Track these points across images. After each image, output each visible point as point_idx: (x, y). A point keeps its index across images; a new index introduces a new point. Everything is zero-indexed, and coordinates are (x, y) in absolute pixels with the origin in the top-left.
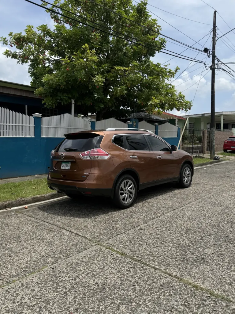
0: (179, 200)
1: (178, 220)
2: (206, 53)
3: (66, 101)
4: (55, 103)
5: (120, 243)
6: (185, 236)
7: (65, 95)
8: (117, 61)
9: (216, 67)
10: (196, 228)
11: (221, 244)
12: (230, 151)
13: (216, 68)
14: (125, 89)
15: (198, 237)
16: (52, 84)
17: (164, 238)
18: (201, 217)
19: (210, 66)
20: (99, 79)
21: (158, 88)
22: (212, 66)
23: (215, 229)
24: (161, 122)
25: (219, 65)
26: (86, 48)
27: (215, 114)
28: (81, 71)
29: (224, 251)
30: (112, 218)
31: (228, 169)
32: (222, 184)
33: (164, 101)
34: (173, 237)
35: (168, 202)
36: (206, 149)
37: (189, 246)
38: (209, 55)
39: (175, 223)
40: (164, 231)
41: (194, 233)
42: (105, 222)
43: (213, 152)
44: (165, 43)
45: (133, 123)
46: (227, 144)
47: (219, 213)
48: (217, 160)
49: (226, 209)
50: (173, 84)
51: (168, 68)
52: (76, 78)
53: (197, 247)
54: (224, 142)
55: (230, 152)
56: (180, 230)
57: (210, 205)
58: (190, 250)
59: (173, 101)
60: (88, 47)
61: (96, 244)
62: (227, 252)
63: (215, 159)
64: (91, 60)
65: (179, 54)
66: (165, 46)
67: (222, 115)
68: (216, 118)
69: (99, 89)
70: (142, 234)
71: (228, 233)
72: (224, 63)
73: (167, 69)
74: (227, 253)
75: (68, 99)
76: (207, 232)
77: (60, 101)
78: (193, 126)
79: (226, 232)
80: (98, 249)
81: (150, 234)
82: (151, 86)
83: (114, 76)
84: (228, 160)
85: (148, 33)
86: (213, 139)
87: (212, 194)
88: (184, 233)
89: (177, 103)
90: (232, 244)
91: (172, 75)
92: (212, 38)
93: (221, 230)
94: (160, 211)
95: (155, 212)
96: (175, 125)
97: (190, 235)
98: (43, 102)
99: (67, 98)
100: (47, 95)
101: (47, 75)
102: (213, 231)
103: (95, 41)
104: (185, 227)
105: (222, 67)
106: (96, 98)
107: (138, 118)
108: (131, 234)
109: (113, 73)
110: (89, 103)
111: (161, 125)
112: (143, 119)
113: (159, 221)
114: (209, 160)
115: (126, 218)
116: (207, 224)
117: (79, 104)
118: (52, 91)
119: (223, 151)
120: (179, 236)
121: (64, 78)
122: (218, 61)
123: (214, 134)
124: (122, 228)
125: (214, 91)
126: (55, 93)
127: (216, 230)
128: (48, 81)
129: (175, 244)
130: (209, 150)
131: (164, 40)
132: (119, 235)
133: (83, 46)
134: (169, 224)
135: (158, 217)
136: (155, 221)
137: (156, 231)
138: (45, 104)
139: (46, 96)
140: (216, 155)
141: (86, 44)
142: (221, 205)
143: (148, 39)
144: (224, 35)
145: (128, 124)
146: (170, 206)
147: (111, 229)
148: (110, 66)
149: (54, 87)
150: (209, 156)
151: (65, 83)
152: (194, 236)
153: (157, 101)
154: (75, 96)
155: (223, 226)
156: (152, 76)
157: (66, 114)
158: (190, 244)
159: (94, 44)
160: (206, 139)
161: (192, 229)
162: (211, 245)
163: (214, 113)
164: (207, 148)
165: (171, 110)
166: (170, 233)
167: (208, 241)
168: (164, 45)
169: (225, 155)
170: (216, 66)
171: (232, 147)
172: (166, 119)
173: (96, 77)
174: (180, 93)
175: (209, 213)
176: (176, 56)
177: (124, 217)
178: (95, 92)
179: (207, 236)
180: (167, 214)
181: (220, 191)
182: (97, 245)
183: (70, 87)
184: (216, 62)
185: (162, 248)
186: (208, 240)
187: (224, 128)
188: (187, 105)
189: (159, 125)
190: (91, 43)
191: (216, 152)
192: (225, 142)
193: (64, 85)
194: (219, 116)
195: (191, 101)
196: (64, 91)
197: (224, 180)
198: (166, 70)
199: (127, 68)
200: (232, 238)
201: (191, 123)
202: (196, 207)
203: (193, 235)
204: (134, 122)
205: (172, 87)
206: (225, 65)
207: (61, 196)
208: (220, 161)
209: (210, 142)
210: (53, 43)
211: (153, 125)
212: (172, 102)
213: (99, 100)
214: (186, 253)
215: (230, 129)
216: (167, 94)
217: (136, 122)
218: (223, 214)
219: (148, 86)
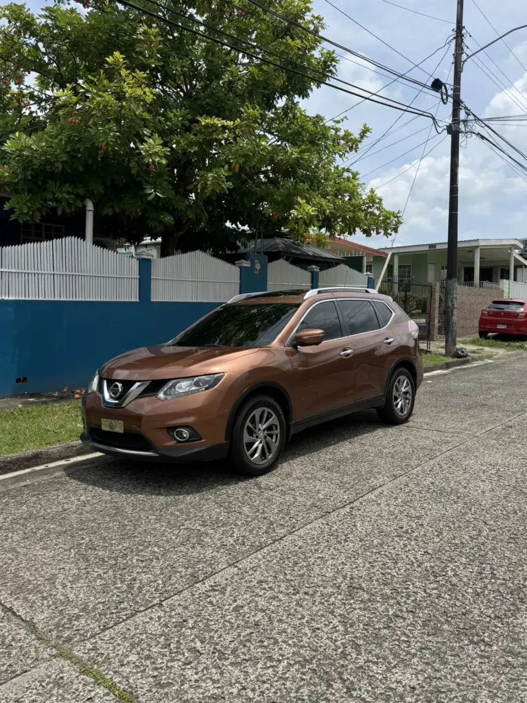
0: (346, 479)
1: (330, 553)
2: (437, 91)
3: (69, 205)
4: (39, 209)
5: (133, 646)
6: (340, 615)
7: (67, 187)
8: (208, 104)
9: (463, 130)
10: (377, 580)
11: (444, 648)
12: (494, 334)
13: (462, 132)
14: (227, 177)
15: (376, 617)
16: (30, 158)
17: (276, 624)
18: (396, 539)
19: (447, 126)
20: (153, 148)
21: (316, 178)
22: (453, 126)
23: (432, 586)
24: (327, 264)
25: (470, 124)
26: (116, 63)
27: (459, 245)
28: (107, 127)
29: (449, 677)
30: (141, 548)
31: (487, 384)
32: (466, 429)
33: (328, 211)
34: (303, 617)
35: (315, 486)
36: (436, 331)
37: (344, 655)
38: (444, 97)
39: (319, 562)
40: (281, 596)
41: (369, 600)
42: (114, 562)
43: (452, 340)
44: (334, 63)
45: (253, 264)
46: (487, 318)
47: (450, 524)
48: (461, 357)
49: (470, 510)
50: (353, 169)
51: (344, 127)
52: (94, 143)
53: (369, 661)
54: (480, 313)
55: (494, 338)
56: (331, 590)
57: (428, 495)
58: (345, 677)
59: (354, 212)
60: (121, 60)
61: (54, 651)
62: (458, 680)
63: (457, 355)
64: (131, 97)
65: (373, 94)
66: (334, 70)
67: (477, 247)
68: (459, 253)
69: (159, 175)
70: (211, 609)
71: (467, 602)
72: (480, 118)
73: (340, 129)
74: (458, 685)
75: (73, 199)
76: (408, 596)
77: (55, 204)
78: (409, 272)
79: (463, 595)
80: (53, 676)
81: (236, 609)
82: (296, 172)
83: (198, 144)
84: (490, 357)
85: (286, 32)
86: (453, 305)
87: (437, 459)
88: (338, 603)
89: (362, 215)
90: (476, 643)
91: (352, 147)
92: (454, 55)
93: (450, 590)
94: (287, 518)
95: (271, 523)
96: (360, 270)
97: (355, 609)
98: (6, 207)
99: (73, 197)
100: (19, 187)
101: (17, 134)
102: (425, 591)
103: (146, 49)
104: (345, 577)
105: (477, 128)
106: (150, 198)
107: (266, 253)
108: (180, 610)
109: (195, 135)
110: (132, 208)
111: (325, 271)
112: (282, 254)
113: (276, 557)
114: (442, 358)
115: (182, 548)
116: (413, 563)
117: (108, 211)
118: (30, 178)
119: (477, 336)
120: (322, 616)
121: (63, 142)
122: (468, 115)
123: (455, 295)
124: (159, 585)
125: (457, 187)
126: (40, 183)
127: (433, 589)
128: (21, 150)
129: (302, 647)
130: (443, 332)
131: (333, 56)
132: (141, 611)
133: (107, 59)
134: (302, 567)
135: (274, 541)
136: (264, 557)
137: (257, 595)
138: (12, 211)
139: (16, 191)
140: (459, 346)
141: (117, 54)
142: (458, 498)
143: (286, 48)
144: (482, 49)
145: (240, 267)
146: (319, 500)
147: (125, 587)
148: (190, 117)
149: (36, 167)
150: (442, 347)
151: (64, 158)
152: (364, 616)
153: (310, 211)
154: (95, 192)
155: (455, 575)
156: (299, 147)
157: (68, 239)
158: (349, 649)
159: (144, 57)
160: (437, 305)
161: (364, 585)
162: (413, 651)
163: (456, 242)
164: (440, 328)
165: (350, 234)
166: (298, 604)
167: (404, 634)
168: (331, 68)
169: (481, 345)
170: (462, 126)
171: (499, 327)
172: (340, 255)
173: (146, 142)
174: (372, 191)
175: (422, 525)
176: (367, 97)
177: (177, 541)
178: (147, 182)
179: (405, 615)
180: (304, 529)
181: (460, 450)
182: (55, 656)
183: (81, 169)
184: (462, 115)
185: (259, 666)
186: (407, 632)
187: (482, 278)
188: (388, 221)
189: (321, 270)
190: (136, 53)
191: (459, 336)
192: (482, 314)
193: (63, 163)
194: (471, 250)
195: (399, 212)
196: (65, 178)
197: (474, 416)
198: (338, 133)
199: (232, 122)
200: (478, 622)
201: (404, 266)
202: (388, 505)
203: (365, 609)
204: (256, 261)
205: (351, 176)
206: (484, 125)
207: (28, 467)
208: (468, 362)
209: (447, 314)
210: (45, 54)
211: (306, 269)
212: (351, 214)
213: (161, 204)
214: (329, 686)
215: (497, 282)
216: (338, 192)
217: (260, 263)
218: (460, 527)
219: (288, 170)
